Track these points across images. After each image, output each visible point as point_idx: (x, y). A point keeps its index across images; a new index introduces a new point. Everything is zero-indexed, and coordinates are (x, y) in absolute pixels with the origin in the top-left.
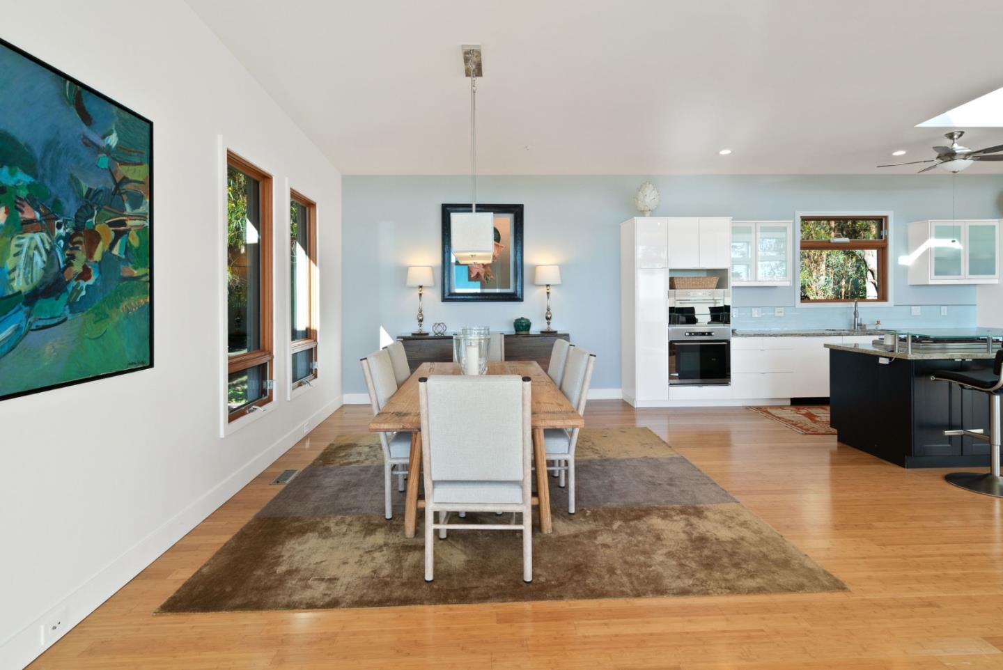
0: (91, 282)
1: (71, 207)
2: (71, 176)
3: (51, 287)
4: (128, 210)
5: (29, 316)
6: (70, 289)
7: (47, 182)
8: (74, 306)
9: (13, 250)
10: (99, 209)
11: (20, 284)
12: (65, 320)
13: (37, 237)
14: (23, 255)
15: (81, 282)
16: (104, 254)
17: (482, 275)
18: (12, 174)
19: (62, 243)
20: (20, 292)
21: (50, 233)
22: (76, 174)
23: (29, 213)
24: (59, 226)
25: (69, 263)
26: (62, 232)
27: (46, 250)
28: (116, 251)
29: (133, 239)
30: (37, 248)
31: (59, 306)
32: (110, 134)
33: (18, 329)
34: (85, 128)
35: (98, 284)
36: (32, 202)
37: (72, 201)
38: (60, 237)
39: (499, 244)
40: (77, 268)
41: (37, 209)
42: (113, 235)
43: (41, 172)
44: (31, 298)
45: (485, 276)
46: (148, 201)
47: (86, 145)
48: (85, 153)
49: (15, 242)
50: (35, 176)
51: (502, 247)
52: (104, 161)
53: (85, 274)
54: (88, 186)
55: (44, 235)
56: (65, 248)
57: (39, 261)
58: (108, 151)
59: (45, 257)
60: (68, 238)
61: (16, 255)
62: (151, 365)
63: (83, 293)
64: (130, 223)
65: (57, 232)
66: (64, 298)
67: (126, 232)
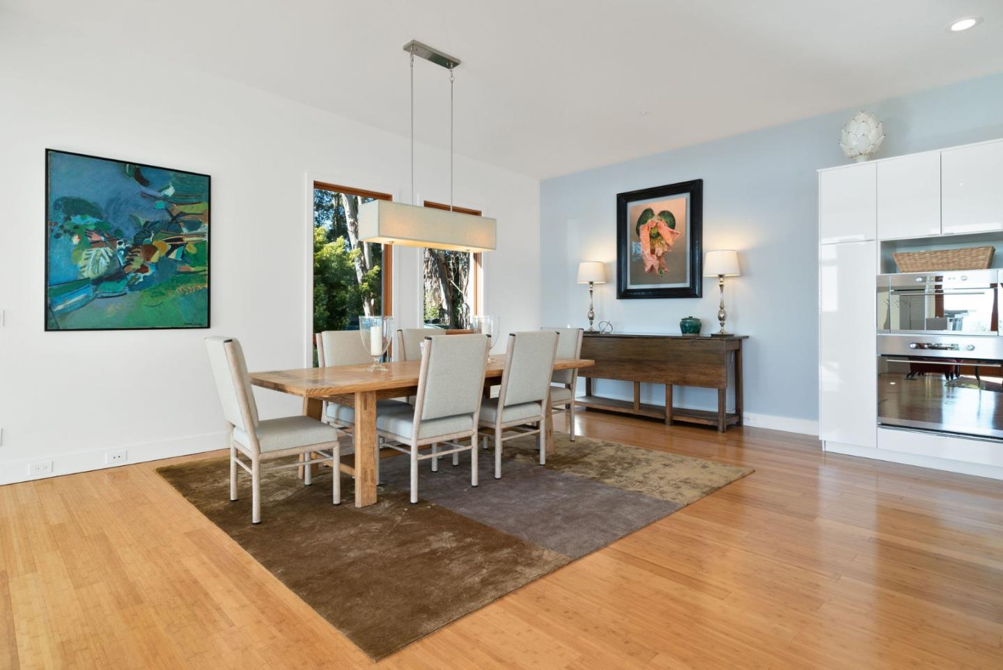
0: (148, 274)
1: (131, 233)
2: (131, 216)
3: (114, 275)
4: (185, 231)
5: (95, 291)
6: (129, 277)
7: (110, 221)
8: (132, 287)
9: (84, 256)
10: (156, 233)
11: (88, 273)
12: (125, 294)
13: (102, 250)
14: (91, 259)
15: (139, 274)
16: (160, 259)
17: (657, 268)
18: (83, 219)
19: (123, 252)
20: (89, 278)
21: (113, 247)
22: (135, 215)
23: (95, 237)
24: (120, 244)
25: (128, 263)
26: (123, 246)
27: (110, 257)
28: (173, 256)
29: (190, 248)
30: (102, 255)
31: (121, 286)
32: (168, 187)
33: (87, 296)
34: (143, 189)
35: (155, 275)
36: (98, 231)
37: (131, 229)
38: (122, 249)
39: (675, 231)
40: (136, 265)
41: (103, 235)
42: (169, 247)
43: (105, 215)
44: (98, 281)
45: (659, 269)
46: (207, 225)
47: (144, 197)
48: (143, 202)
49: (85, 252)
50: (101, 218)
51: (678, 234)
52: (161, 205)
53: (143, 269)
54: (145, 220)
55: (108, 249)
56: (125, 255)
57: (104, 263)
58: (165, 198)
59: (108, 260)
60: (127, 250)
61: (87, 259)
62: (209, 327)
63: (141, 280)
64: (186, 239)
65: (118, 246)
66: (124, 282)
67: (184, 245)
